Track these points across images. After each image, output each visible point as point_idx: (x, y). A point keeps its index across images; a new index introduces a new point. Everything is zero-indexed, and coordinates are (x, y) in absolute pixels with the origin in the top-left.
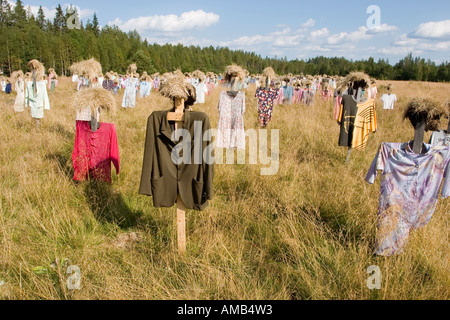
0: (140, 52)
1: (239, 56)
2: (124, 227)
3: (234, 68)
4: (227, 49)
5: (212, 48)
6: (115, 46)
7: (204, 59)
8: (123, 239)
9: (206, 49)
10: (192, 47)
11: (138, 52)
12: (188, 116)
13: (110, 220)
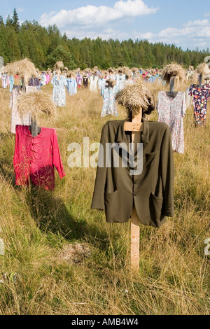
0: (60, 47)
1: (159, 49)
2: (69, 238)
3: (174, 67)
4: (146, 43)
5: (131, 41)
6: (35, 42)
7: (123, 53)
8: (68, 251)
9: (125, 42)
10: (111, 40)
11: (58, 47)
12: (147, 126)
13: (54, 231)
